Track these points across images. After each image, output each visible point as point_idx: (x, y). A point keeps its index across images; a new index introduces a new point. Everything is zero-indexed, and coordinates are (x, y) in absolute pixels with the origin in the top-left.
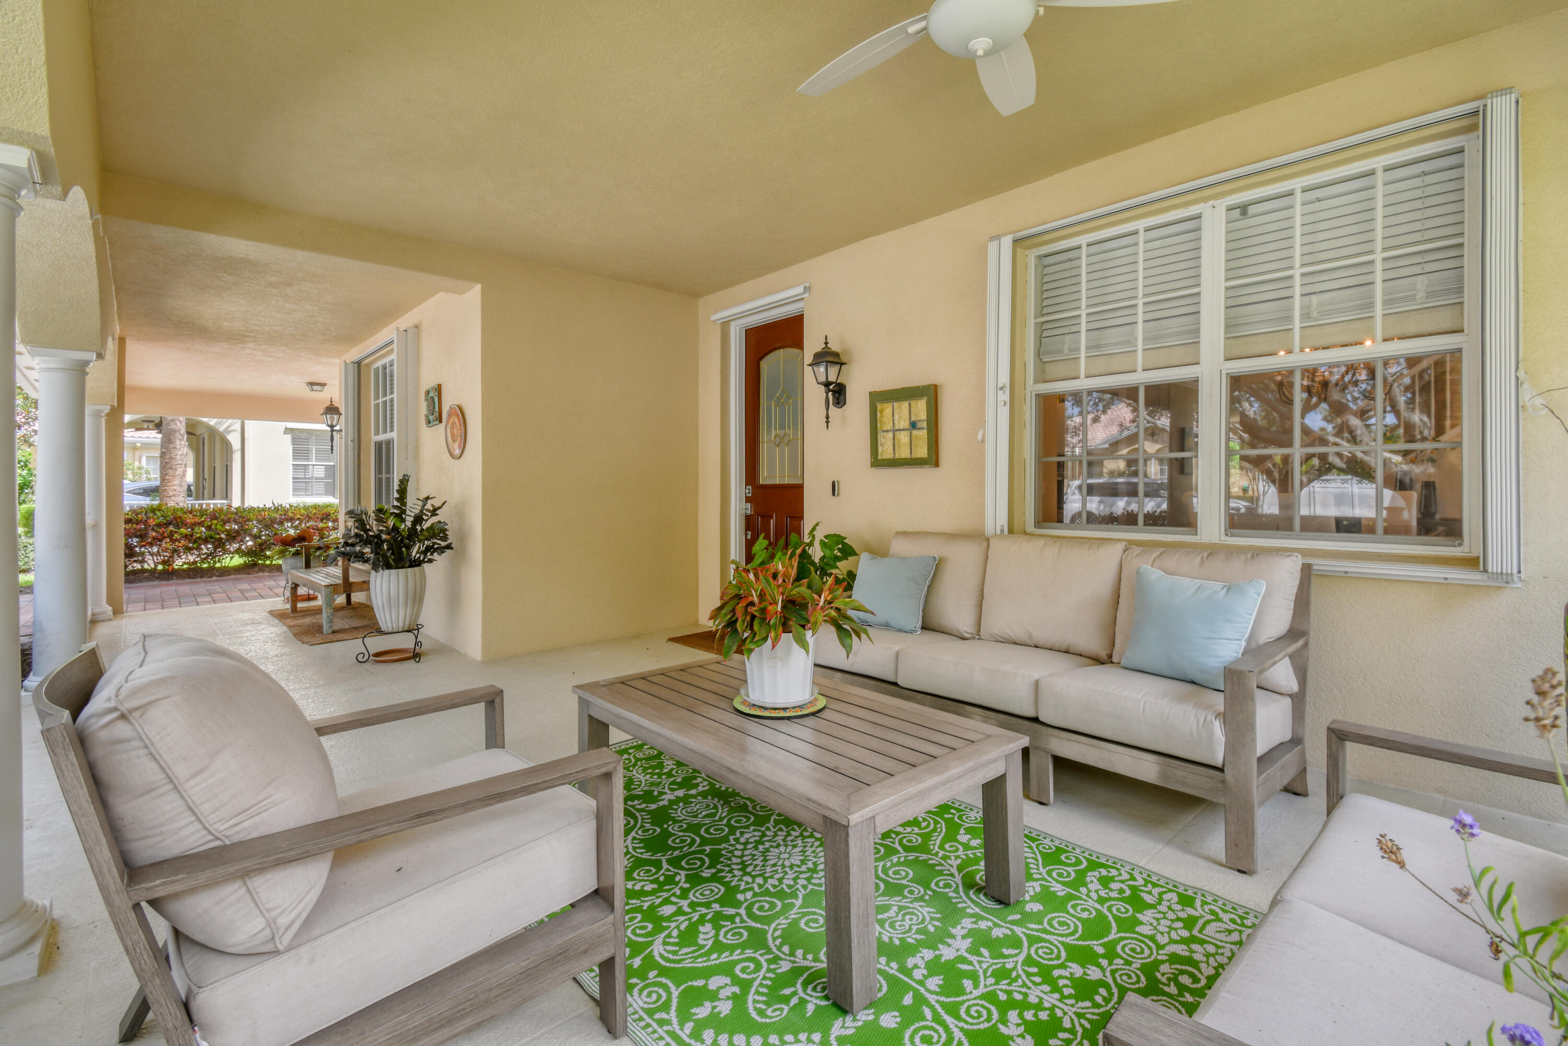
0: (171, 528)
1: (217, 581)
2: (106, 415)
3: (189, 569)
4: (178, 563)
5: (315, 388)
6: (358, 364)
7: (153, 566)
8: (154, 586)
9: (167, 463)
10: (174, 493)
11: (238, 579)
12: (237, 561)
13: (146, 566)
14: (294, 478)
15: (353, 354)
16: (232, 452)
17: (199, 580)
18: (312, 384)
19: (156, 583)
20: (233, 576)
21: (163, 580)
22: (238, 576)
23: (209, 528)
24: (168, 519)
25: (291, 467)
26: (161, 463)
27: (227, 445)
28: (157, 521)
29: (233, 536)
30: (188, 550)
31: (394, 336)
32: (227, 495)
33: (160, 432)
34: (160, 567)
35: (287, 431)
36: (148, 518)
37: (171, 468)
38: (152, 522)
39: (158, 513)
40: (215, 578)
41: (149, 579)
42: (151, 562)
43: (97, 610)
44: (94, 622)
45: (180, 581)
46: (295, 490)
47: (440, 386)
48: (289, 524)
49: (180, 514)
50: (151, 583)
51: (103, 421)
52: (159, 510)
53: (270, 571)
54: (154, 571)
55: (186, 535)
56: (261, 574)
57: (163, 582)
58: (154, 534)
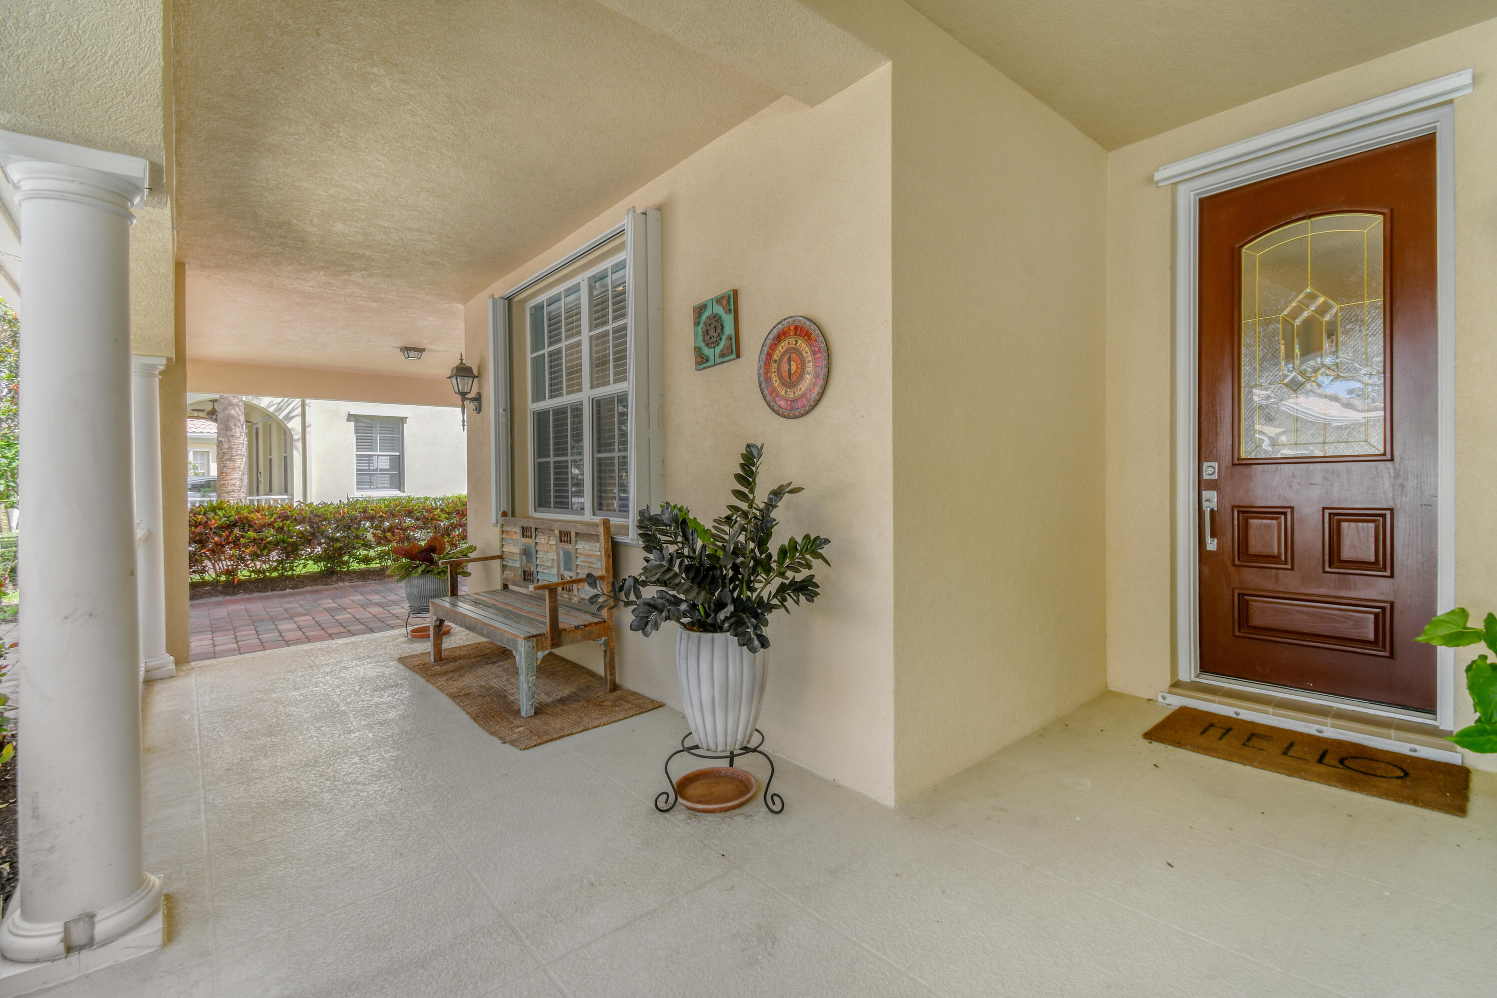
0: (237, 531)
1: (292, 594)
2: (160, 373)
3: (257, 580)
4: (243, 574)
5: (412, 354)
6: (509, 300)
7: (214, 576)
8: (218, 604)
9: (224, 453)
10: (233, 488)
11: (316, 592)
12: (313, 567)
13: (207, 577)
14: (358, 470)
15: (502, 287)
16: (292, 440)
17: (269, 593)
18: (407, 349)
19: (220, 598)
20: (308, 588)
21: (227, 594)
22: (315, 588)
23: (280, 530)
24: (232, 519)
25: (355, 457)
26: (218, 453)
27: (285, 433)
28: (219, 523)
29: (308, 540)
30: (255, 556)
31: (628, 222)
32: (286, 489)
33: (216, 420)
34: (223, 578)
35: (351, 417)
36: (208, 519)
37: (230, 460)
38: (213, 523)
39: (220, 513)
40: (288, 591)
41: (210, 594)
42: (212, 572)
43: (153, 663)
44: (149, 682)
45: (247, 596)
46: (359, 483)
47: (735, 292)
48: (368, 524)
49: (245, 513)
50: (214, 599)
51: (157, 381)
52: (220, 509)
53: (351, 581)
54: (215, 584)
55: (255, 539)
56: (341, 584)
57: (228, 598)
58: (216, 539)
